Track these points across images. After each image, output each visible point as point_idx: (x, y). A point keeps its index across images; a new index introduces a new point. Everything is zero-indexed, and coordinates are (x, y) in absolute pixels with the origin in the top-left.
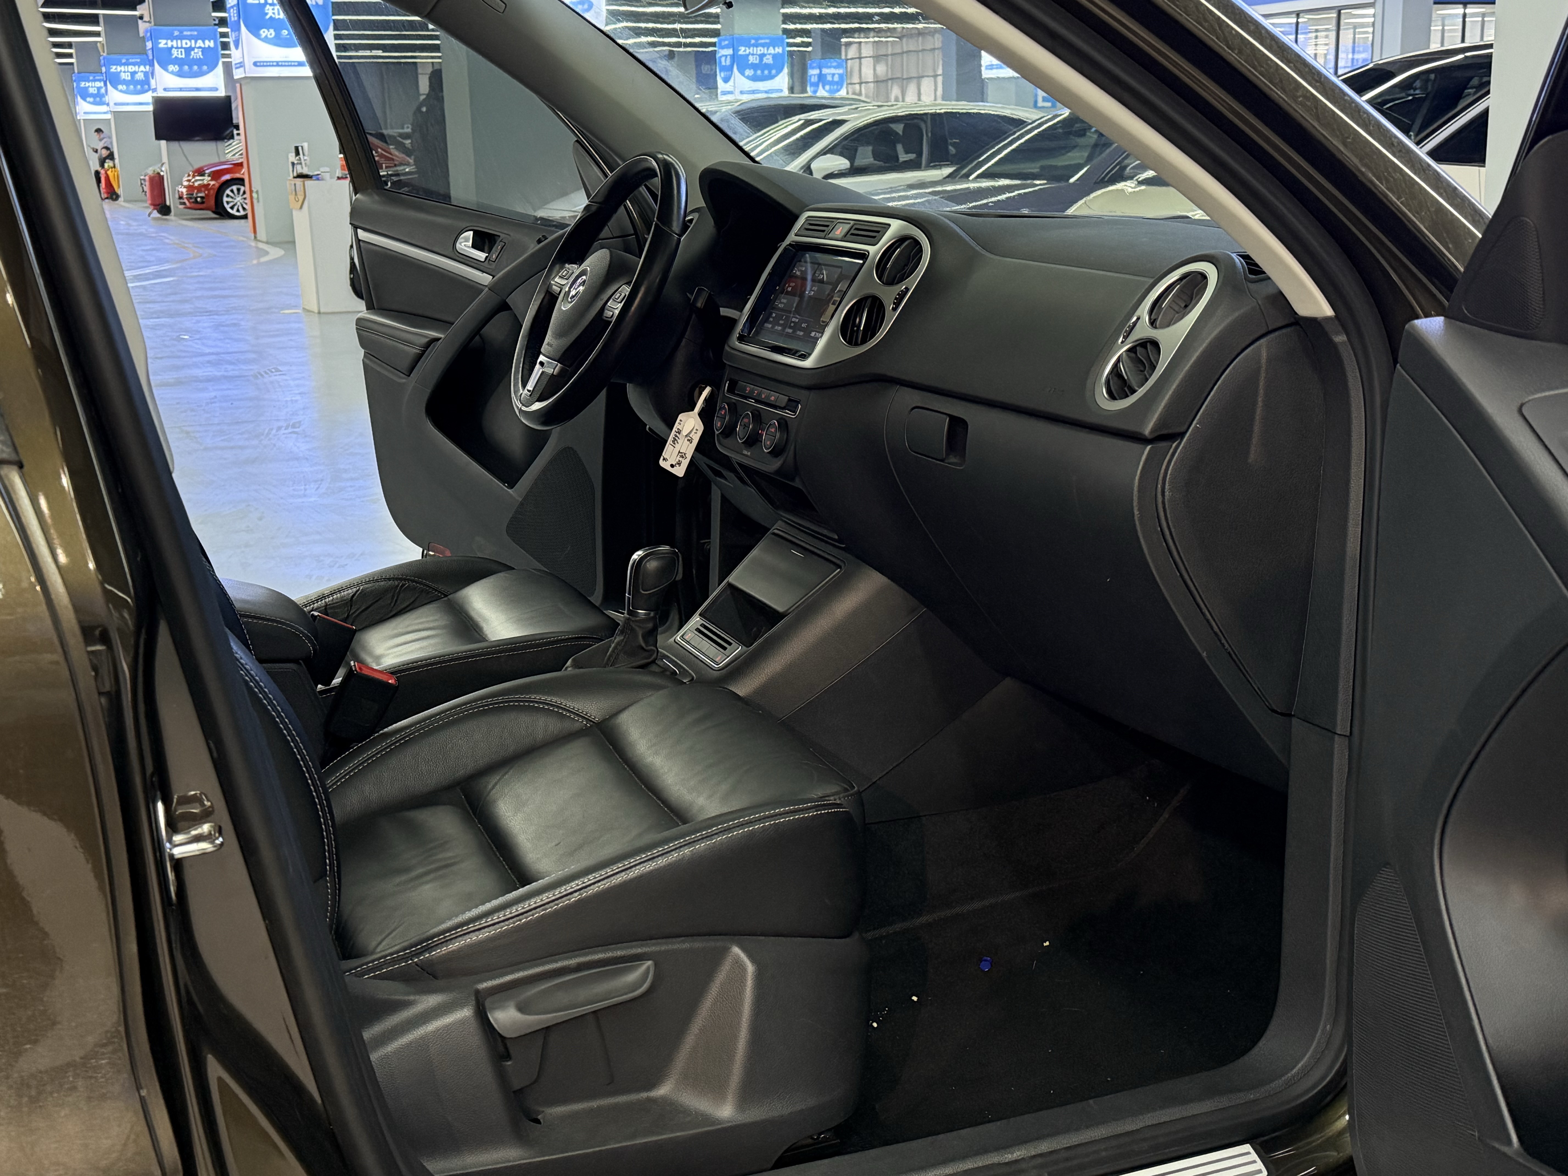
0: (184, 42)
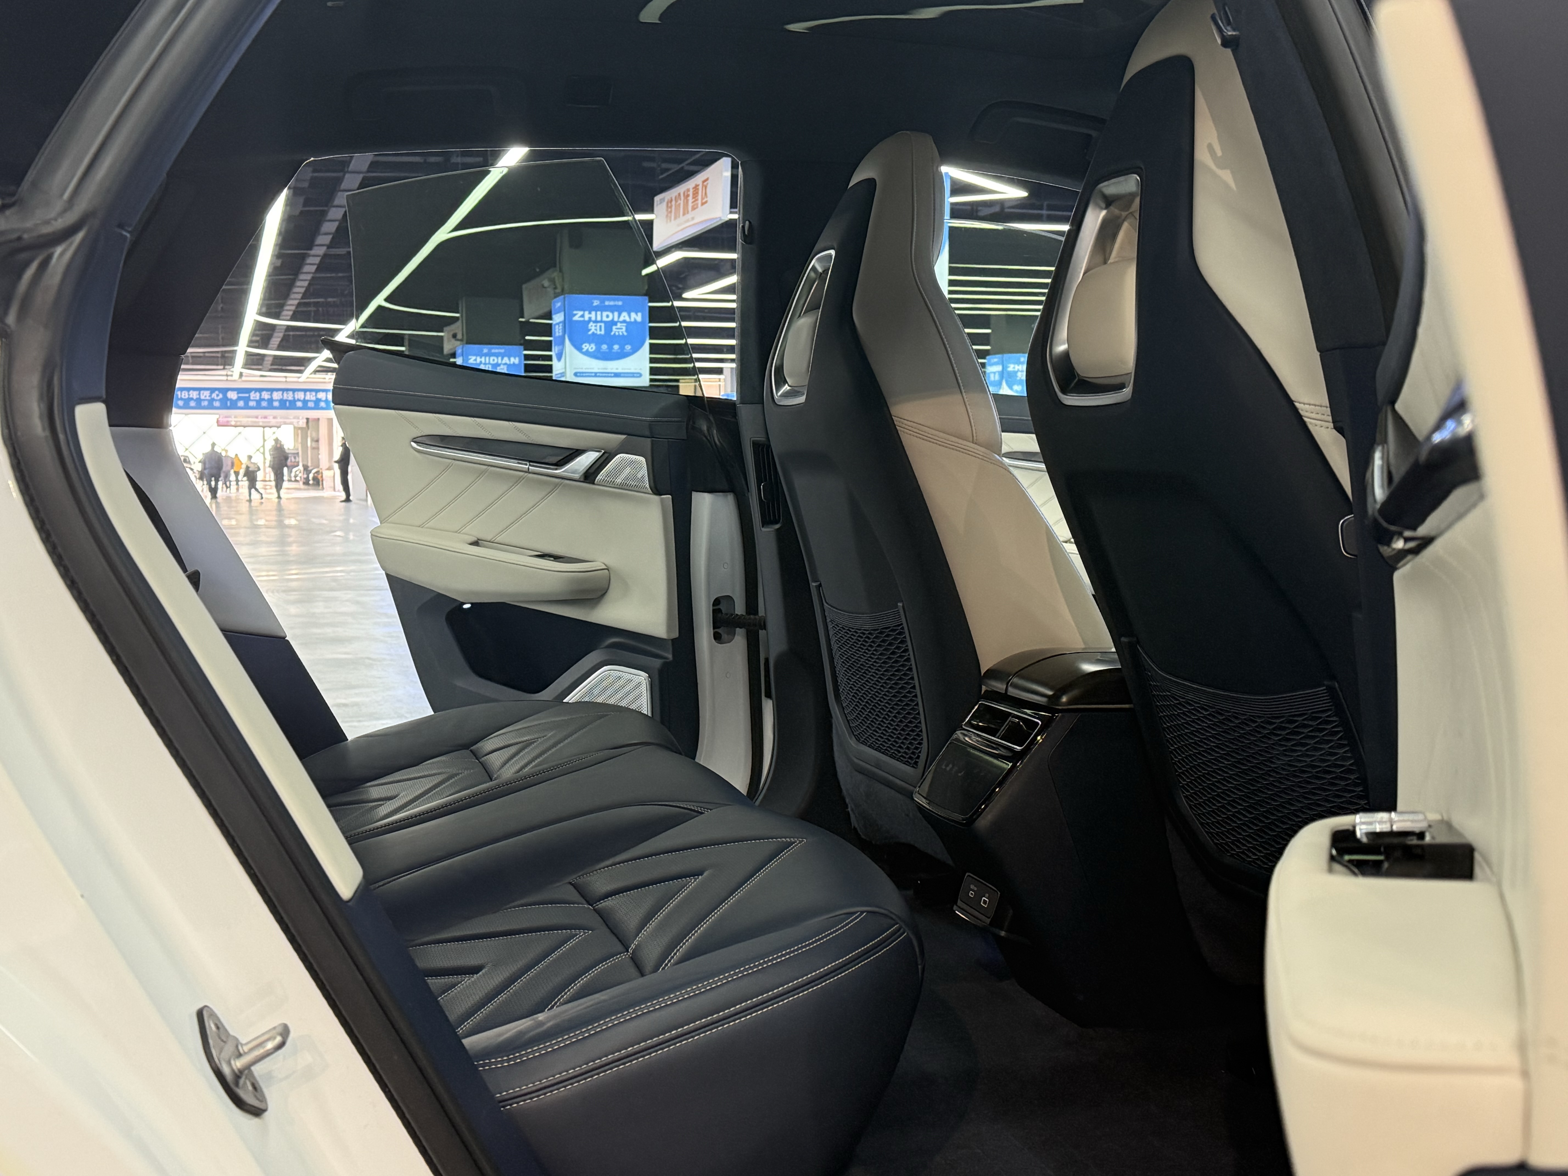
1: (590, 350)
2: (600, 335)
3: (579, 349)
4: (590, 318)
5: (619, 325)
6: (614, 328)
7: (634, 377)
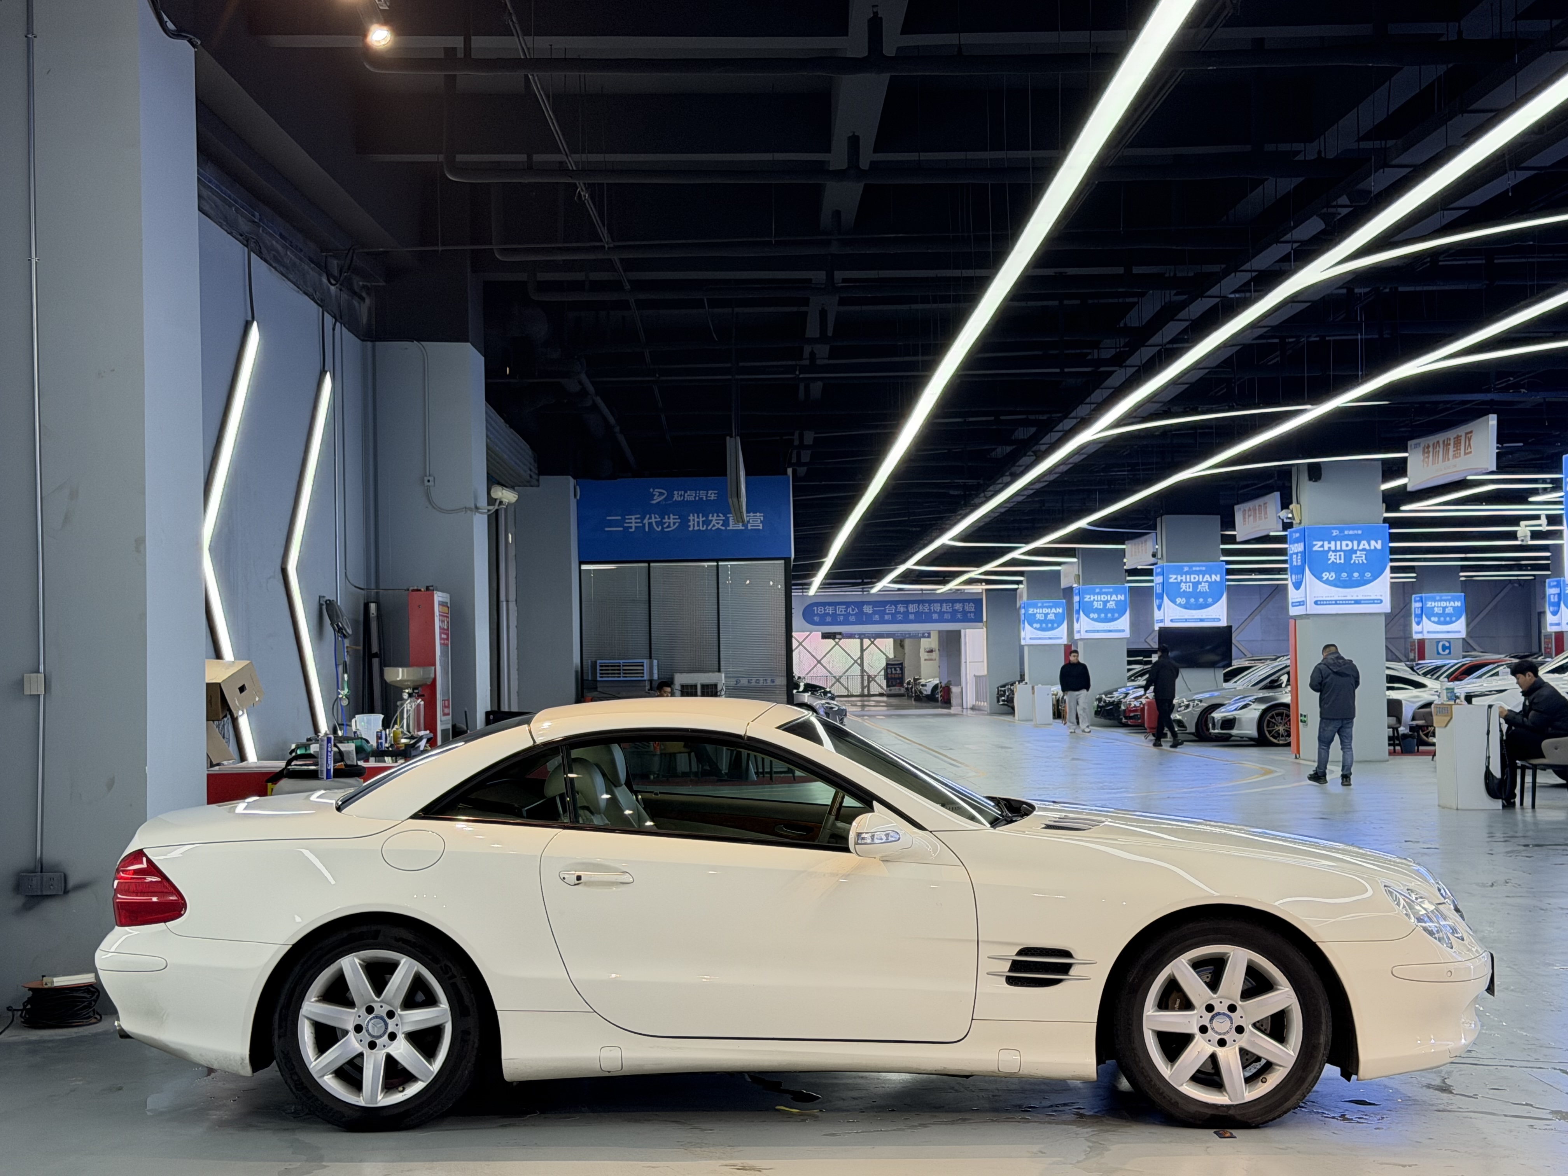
0: (1192, 576)
1: (1330, 578)
2: (1340, 563)
3: (1320, 578)
4: (1329, 548)
5: (1358, 552)
6: (1354, 556)
7: (1374, 603)
